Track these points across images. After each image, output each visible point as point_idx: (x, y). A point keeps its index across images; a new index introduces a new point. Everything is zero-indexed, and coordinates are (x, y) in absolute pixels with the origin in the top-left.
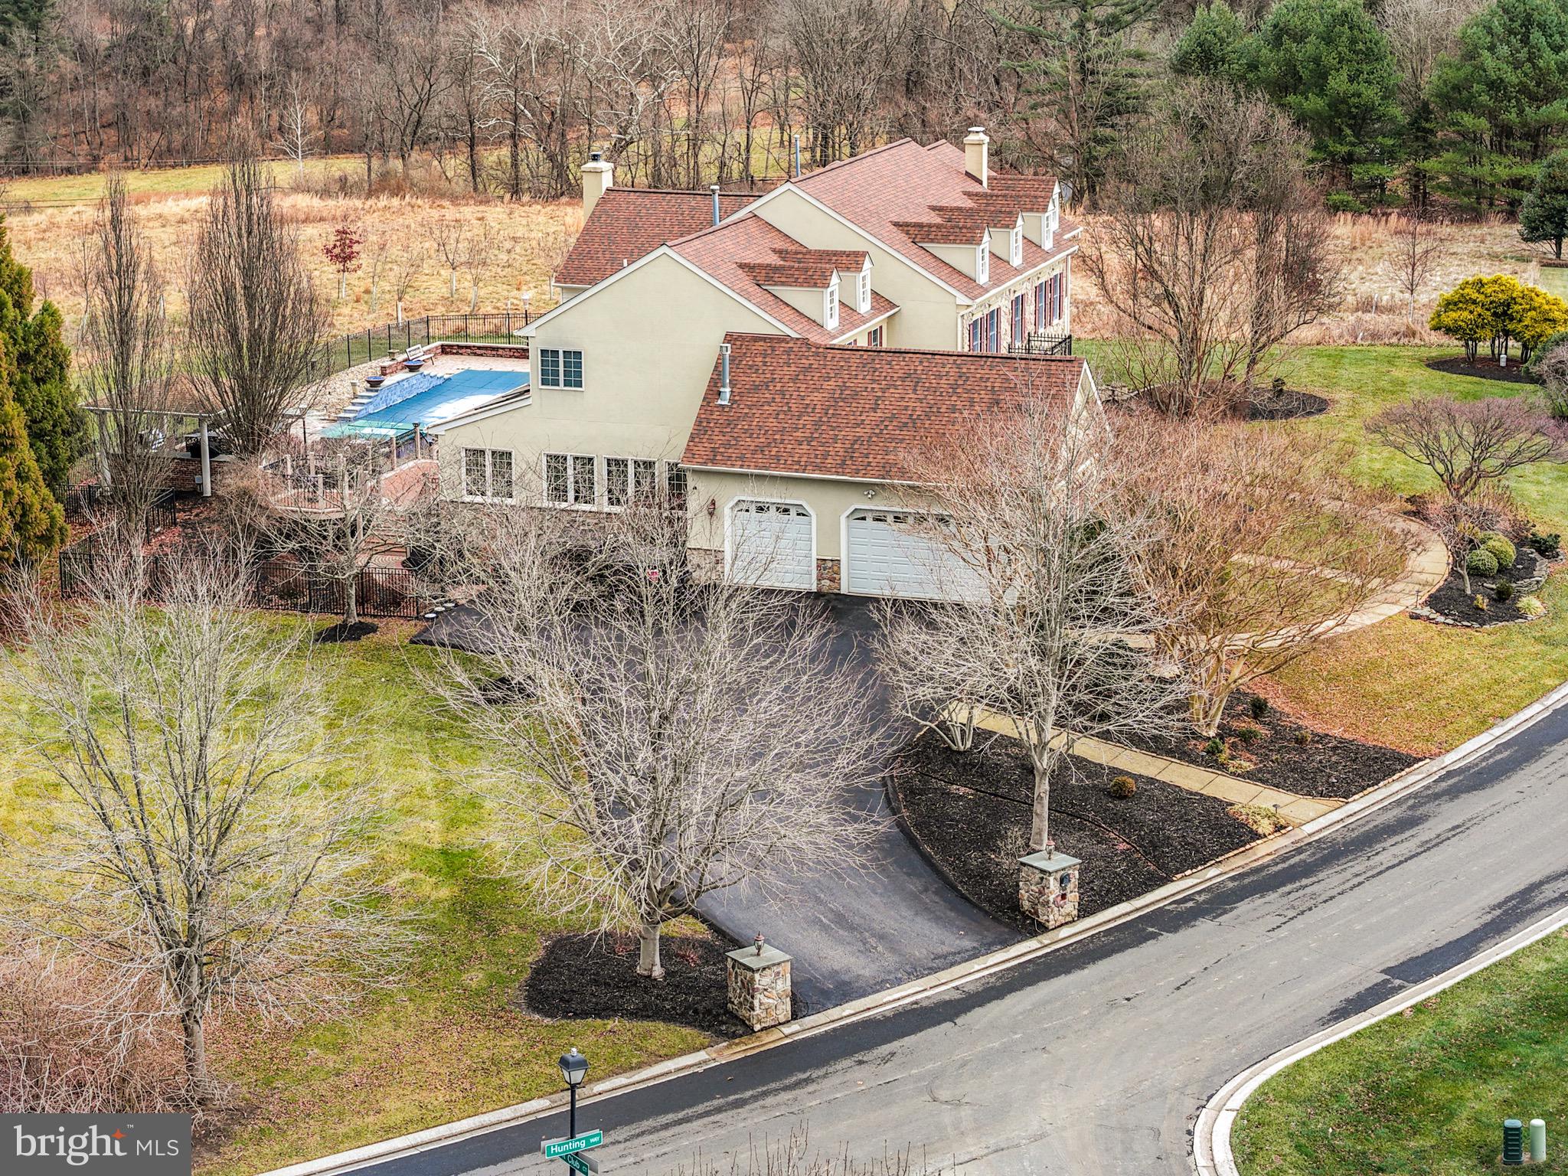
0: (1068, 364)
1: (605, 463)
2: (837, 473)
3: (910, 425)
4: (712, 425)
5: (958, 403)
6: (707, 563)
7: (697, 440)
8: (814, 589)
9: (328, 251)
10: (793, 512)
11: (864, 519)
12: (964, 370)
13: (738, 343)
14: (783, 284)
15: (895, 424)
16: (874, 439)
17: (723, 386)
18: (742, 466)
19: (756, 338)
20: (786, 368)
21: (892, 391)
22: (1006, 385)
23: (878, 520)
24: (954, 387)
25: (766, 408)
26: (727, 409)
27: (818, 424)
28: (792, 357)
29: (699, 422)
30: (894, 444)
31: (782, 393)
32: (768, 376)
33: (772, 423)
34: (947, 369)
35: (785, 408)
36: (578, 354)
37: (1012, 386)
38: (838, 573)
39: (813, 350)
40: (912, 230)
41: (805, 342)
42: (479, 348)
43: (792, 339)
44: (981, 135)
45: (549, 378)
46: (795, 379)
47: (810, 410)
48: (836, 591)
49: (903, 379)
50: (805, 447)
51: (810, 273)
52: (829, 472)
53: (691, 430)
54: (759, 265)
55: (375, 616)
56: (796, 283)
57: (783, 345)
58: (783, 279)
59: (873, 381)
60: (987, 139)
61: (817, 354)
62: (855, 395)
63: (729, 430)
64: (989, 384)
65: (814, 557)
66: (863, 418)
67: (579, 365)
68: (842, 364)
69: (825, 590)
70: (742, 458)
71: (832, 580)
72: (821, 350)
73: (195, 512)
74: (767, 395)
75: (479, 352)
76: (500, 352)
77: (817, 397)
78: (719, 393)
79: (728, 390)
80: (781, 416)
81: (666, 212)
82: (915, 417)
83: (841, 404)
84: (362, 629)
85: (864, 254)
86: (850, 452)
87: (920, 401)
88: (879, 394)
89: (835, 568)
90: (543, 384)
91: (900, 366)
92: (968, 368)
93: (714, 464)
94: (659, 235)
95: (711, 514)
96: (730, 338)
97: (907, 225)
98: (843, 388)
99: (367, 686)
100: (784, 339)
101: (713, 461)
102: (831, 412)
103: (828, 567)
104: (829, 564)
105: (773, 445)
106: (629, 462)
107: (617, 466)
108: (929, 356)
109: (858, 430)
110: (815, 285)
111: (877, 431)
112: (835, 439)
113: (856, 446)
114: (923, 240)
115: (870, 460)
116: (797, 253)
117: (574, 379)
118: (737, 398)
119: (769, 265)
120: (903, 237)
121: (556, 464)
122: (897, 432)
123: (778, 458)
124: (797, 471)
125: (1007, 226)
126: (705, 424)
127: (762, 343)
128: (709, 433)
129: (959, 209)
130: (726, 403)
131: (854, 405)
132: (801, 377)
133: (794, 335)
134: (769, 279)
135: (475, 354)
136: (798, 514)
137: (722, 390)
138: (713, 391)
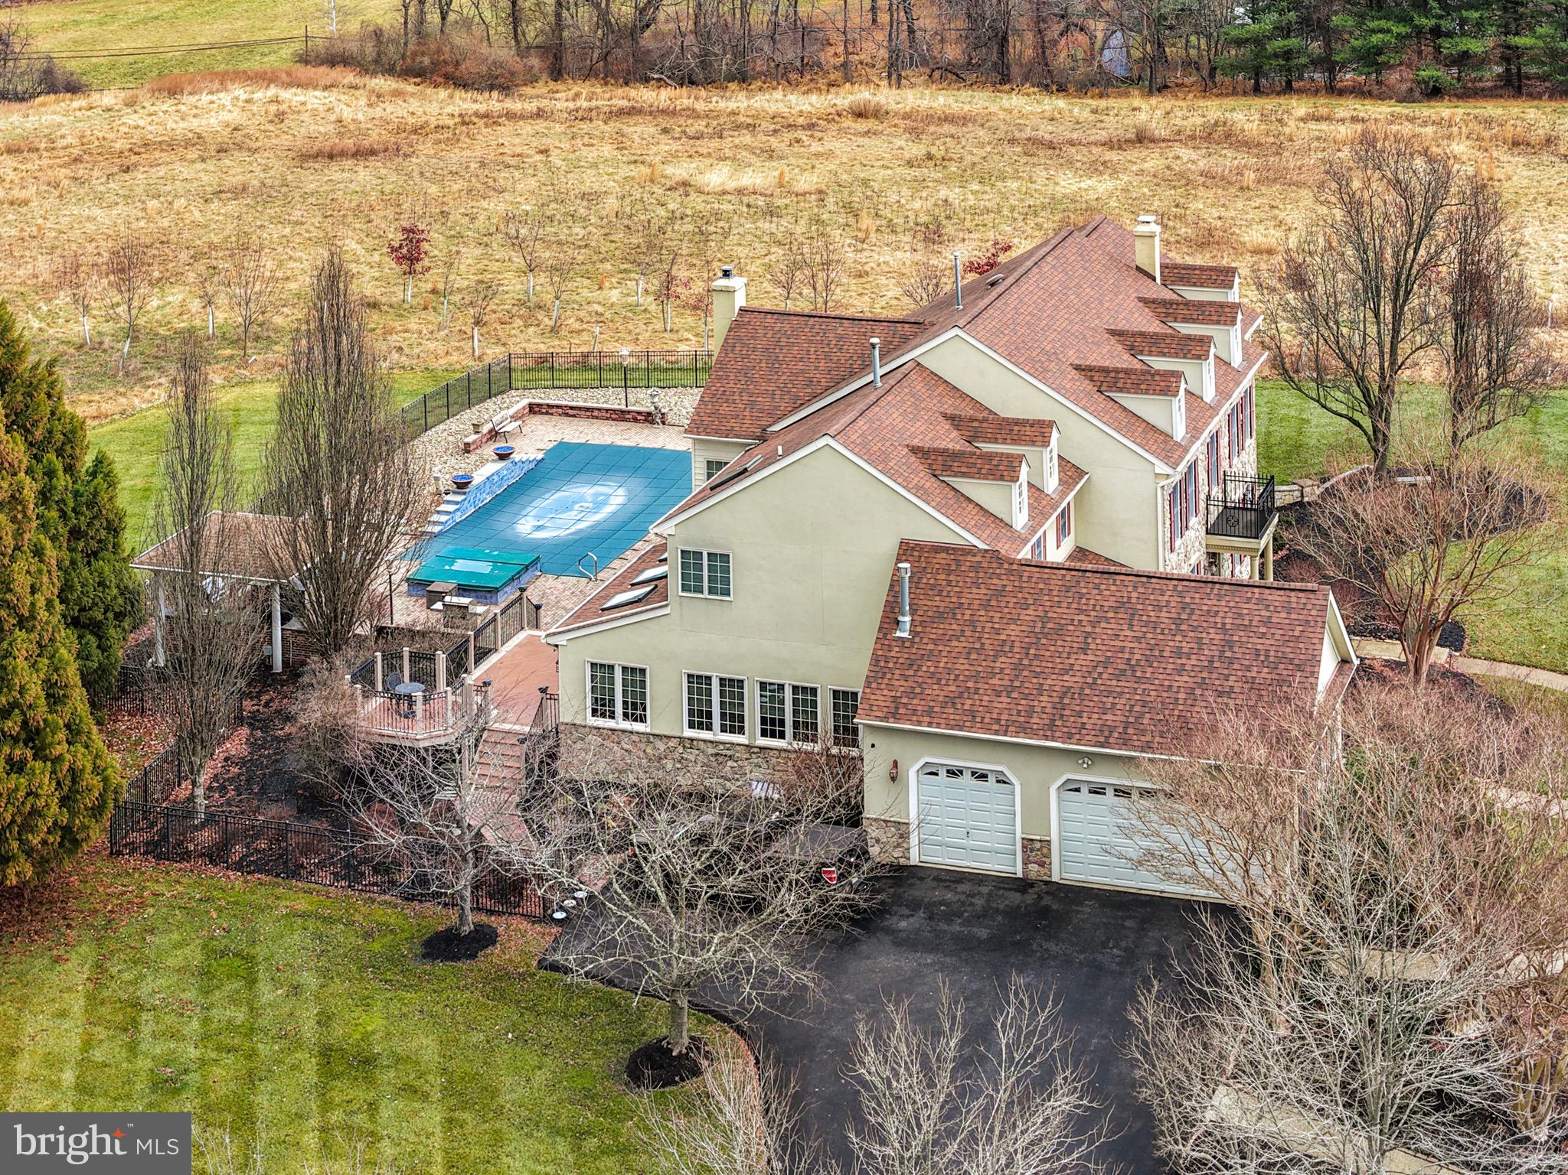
0: (1312, 596)
1: (758, 687)
2: (1046, 738)
3: (1129, 673)
4: (891, 665)
5: (1184, 644)
6: (888, 835)
7: (874, 685)
8: (1020, 875)
9: (393, 250)
10: (992, 778)
11: (1078, 790)
12: (1188, 600)
13: (916, 554)
14: (964, 475)
15: (1110, 671)
16: (1087, 691)
17: (903, 615)
18: (930, 724)
19: (937, 549)
20: (975, 590)
21: (1103, 625)
22: (1239, 622)
23: (1095, 792)
24: (1177, 622)
25: (955, 643)
26: (907, 644)
27: (1017, 667)
28: (981, 575)
29: (875, 661)
30: (1111, 699)
31: (972, 623)
32: (954, 600)
33: (962, 664)
34: (1166, 598)
35: (977, 645)
36: (725, 558)
37: (1246, 623)
38: (1048, 856)
39: (1006, 566)
40: (1097, 376)
41: (995, 555)
42: (572, 408)
43: (980, 550)
44: (1153, 225)
45: (692, 584)
46: (986, 606)
47: (1007, 649)
48: (1046, 878)
49: (1116, 610)
50: (1003, 699)
51: (995, 462)
52: (1035, 734)
53: (865, 672)
54: (936, 450)
55: (491, 912)
56: (979, 475)
57: (969, 558)
58: (964, 470)
59: (1081, 611)
60: (1157, 229)
61: (1010, 572)
62: (1060, 630)
63: (911, 673)
64: (1218, 620)
65: (1019, 835)
66: (1072, 661)
67: (726, 570)
68: (1041, 586)
69: (1033, 876)
70: (930, 712)
71: (1042, 864)
72: (1015, 567)
73: (265, 698)
74: (954, 627)
75: (571, 412)
76: (596, 413)
77: (1014, 630)
78: (898, 622)
79: (907, 619)
80: (974, 656)
81: (811, 342)
82: (1133, 662)
83: (1043, 641)
84: (478, 941)
85: (1051, 424)
86: (1059, 707)
87: (1138, 639)
88: (1089, 629)
89: (1045, 851)
90: (683, 590)
91: (1109, 592)
92: (1193, 596)
93: (897, 720)
94: (803, 372)
95: (893, 779)
96: (907, 549)
97: (1090, 369)
98: (1045, 619)
99: (490, 1047)
100: (969, 551)
101: (895, 715)
102: (1032, 651)
103: (1035, 849)
104: (1038, 845)
105: (966, 695)
106: (787, 687)
107: (771, 691)
108: (1144, 580)
109: (1066, 678)
110: (1002, 478)
111: (1089, 680)
112: (1040, 690)
113: (1066, 701)
114: (1110, 388)
115: (1085, 720)
116: (972, 420)
117: (721, 586)
118: (919, 629)
119: (946, 450)
120: (1087, 385)
121: (698, 683)
122: (1114, 683)
123: (973, 714)
124: (997, 733)
125: (1199, 357)
126: (882, 664)
127: (943, 555)
128: (889, 676)
129: (1142, 334)
130: (905, 635)
131: (1060, 643)
132: (994, 603)
133: (982, 546)
134: (947, 469)
135: (567, 415)
136: (998, 781)
137: (901, 618)
138: (889, 620)
